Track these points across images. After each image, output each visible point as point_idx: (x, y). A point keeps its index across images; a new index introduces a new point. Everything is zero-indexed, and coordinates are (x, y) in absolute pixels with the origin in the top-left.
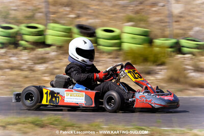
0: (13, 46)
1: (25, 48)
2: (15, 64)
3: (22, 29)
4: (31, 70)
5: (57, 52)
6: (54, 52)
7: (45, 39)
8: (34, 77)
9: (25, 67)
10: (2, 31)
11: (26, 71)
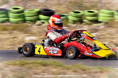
0: (80, 22)
3: (85, 13)
5: (104, 26)
6: (103, 26)
7: (97, 18)
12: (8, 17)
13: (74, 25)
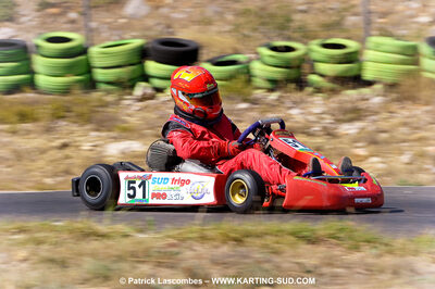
0: (293, 86)
1: (319, 90)
2: (297, 122)
4: (329, 134)
5: (384, 96)
6: (378, 96)
7: (360, 69)
8: (335, 149)
9: (316, 128)
10: (271, 56)
11: (319, 136)
12: (32, 72)
13: (274, 96)
